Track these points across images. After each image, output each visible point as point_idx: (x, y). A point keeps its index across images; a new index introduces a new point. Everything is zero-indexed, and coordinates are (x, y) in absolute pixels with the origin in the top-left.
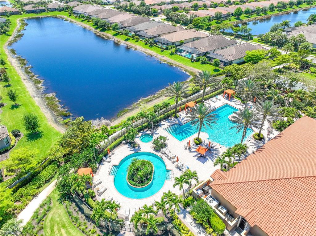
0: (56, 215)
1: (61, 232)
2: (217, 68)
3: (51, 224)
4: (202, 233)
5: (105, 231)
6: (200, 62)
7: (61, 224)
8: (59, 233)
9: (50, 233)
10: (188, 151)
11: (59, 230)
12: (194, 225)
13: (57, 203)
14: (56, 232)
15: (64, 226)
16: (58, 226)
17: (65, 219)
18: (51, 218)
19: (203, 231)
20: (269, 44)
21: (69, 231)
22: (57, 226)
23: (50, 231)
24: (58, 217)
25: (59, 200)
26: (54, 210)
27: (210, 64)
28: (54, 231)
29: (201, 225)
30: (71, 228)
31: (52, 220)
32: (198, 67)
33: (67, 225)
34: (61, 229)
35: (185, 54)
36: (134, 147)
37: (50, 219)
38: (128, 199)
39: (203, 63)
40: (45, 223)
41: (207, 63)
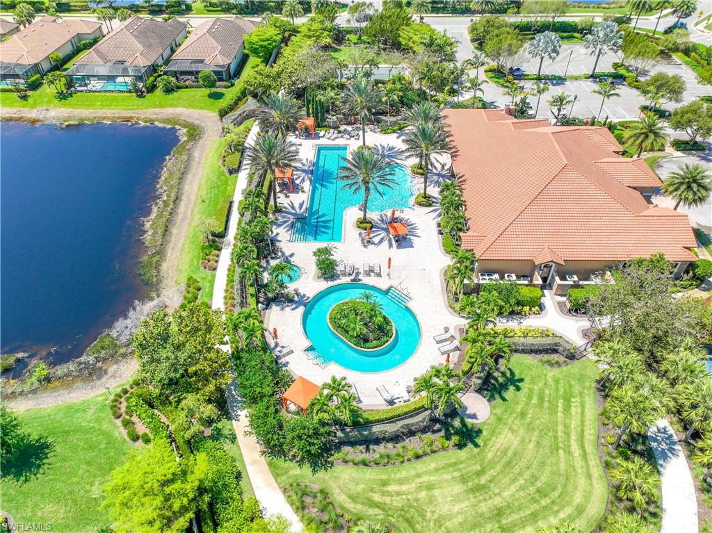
0: (351, 487)
1: (391, 492)
2: (213, 90)
3: (363, 504)
4: (522, 321)
5: (438, 426)
6: (159, 92)
7: (375, 486)
8: (392, 496)
9: (381, 512)
10: (371, 247)
11: (386, 494)
12: (505, 321)
13: (321, 474)
14: (388, 500)
15: (385, 483)
16: (376, 492)
17: (370, 474)
18: (350, 498)
19: (521, 318)
20: (234, 11)
21: (400, 479)
22: (375, 495)
23: (376, 509)
24: (357, 484)
25: (314, 469)
26: (334, 486)
27: (187, 87)
28: (381, 503)
29: (512, 313)
30: (395, 474)
31: (353, 499)
32: (168, 102)
33: (385, 477)
34: (385, 489)
35: (95, 85)
36: (291, 301)
37: (351, 500)
38: (402, 367)
39: (169, 90)
40: (351, 512)
41: (179, 88)
